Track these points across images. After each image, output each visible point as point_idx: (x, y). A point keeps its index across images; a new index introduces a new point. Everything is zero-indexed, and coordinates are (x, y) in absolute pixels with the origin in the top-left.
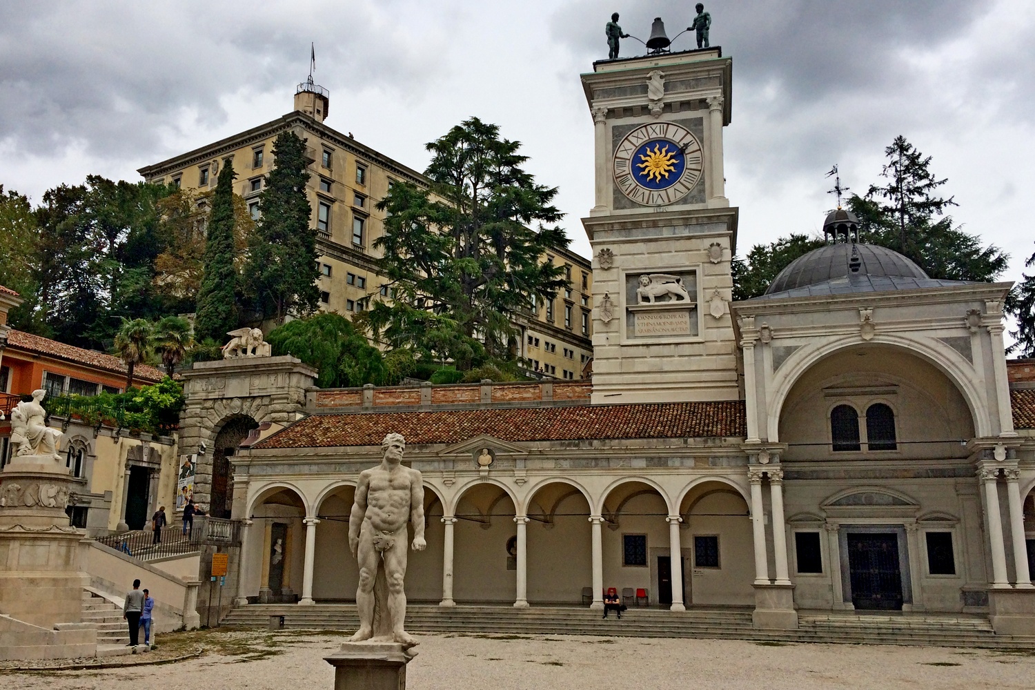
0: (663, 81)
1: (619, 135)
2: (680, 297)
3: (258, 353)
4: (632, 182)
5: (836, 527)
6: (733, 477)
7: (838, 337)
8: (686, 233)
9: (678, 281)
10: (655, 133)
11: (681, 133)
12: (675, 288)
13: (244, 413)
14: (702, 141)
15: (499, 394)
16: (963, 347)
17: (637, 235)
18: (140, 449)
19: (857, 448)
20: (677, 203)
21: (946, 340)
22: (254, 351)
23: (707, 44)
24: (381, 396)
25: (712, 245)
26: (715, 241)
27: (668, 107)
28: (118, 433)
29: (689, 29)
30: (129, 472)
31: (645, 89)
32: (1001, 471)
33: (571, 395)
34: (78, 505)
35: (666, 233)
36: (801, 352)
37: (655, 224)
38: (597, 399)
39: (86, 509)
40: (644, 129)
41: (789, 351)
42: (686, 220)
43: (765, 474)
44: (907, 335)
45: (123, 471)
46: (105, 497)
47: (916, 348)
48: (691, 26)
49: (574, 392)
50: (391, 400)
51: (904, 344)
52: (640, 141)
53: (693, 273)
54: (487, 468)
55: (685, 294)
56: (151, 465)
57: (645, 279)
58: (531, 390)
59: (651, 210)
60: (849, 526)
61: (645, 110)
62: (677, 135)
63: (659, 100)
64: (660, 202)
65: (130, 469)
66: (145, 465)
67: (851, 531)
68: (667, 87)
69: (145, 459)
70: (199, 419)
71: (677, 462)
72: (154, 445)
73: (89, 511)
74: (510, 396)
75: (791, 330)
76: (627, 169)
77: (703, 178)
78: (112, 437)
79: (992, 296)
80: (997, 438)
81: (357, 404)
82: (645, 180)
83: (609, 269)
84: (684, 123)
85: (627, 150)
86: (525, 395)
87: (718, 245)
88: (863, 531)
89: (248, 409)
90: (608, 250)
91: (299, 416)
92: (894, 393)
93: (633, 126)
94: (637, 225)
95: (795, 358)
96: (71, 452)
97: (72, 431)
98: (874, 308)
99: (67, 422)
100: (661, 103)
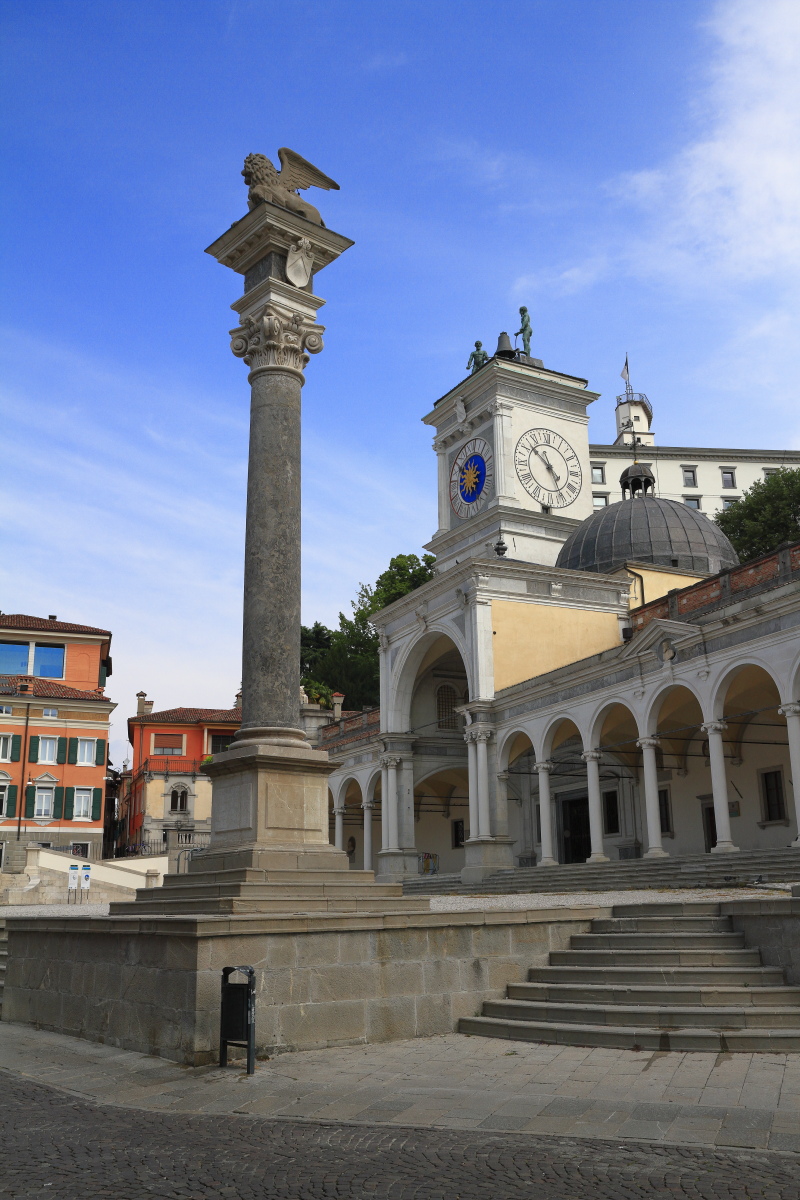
0: (463, 404)
1: (452, 461)
4: (460, 500)
8: (479, 537)
10: (469, 452)
11: (483, 444)
16: (462, 624)
17: (456, 548)
27: (472, 425)
31: (456, 416)
35: (470, 541)
40: (464, 450)
44: (440, 621)
51: (440, 630)
52: (462, 462)
62: (480, 448)
68: (467, 408)
71: (366, 758)
75: (397, 633)
76: (457, 489)
80: (466, 705)
82: (465, 495)
84: (484, 434)
85: (457, 473)
93: (458, 450)
95: (398, 659)
96: (174, 795)
97: (173, 781)
98: (426, 602)
99: (167, 776)
100: (466, 425)
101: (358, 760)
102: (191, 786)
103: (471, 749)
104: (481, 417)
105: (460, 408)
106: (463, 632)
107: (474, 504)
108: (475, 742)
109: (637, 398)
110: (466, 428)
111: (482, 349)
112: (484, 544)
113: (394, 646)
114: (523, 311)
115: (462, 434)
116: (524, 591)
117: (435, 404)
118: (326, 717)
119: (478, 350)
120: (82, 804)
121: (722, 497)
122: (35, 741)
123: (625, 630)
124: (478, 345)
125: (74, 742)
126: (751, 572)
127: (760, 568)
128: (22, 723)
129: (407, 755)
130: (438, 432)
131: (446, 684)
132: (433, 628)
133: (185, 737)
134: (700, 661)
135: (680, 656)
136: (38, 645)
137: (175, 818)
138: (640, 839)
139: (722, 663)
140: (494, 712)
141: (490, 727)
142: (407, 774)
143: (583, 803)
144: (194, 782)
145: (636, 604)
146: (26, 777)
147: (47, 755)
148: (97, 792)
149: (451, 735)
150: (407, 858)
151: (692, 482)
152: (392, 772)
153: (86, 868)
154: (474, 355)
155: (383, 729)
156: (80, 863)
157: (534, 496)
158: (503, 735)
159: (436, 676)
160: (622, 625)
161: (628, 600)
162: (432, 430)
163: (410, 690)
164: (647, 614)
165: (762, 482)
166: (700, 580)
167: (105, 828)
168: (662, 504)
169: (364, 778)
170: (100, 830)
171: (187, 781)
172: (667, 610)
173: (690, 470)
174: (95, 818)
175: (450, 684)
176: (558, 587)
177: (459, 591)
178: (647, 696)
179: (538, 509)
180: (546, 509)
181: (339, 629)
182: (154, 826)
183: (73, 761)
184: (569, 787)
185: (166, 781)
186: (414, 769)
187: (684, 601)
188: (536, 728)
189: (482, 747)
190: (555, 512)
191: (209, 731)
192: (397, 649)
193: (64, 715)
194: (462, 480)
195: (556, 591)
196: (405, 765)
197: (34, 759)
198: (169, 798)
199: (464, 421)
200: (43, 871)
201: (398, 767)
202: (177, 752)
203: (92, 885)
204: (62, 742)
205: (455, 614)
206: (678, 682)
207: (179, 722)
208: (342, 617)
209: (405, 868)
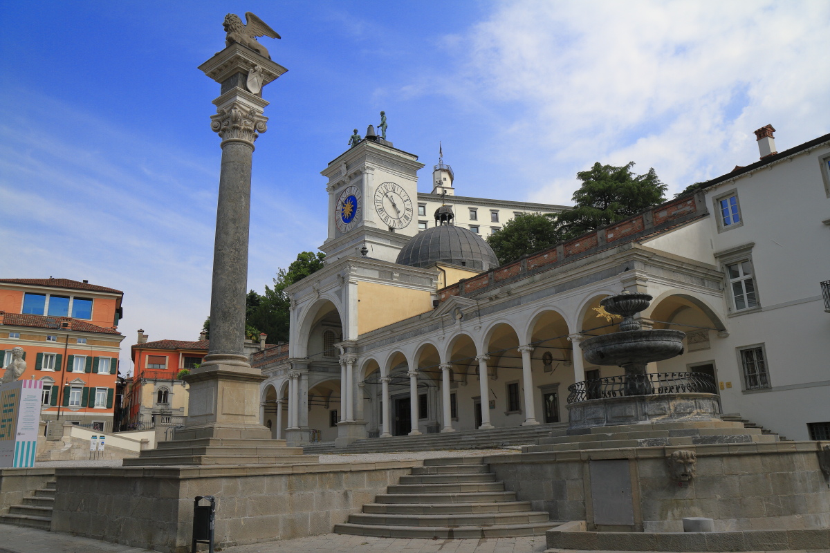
1: (338, 198)
4: (341, 221)
7: (311, 300)
10: (348, 193)
11: (355, 189)
14: (362, 191)
17: (338, 250)
27: (350, 178)
28: (182, 384)
31: (341, 172)
36: (303, 310)
39: (171, 415)
40: (344, 193)
43: (290, 375)
46: (180, 410)
47: (330, 299)
52: (344, 200)
62: (354, 192)
68: (347, 168)
71: (279, 373)
76: (340, 215)
77: (361, 212)
80: (340, 343)
82: (344, 219)
84: (357, 184)
85: (340, 205)
93: (341, 192)
94: (337, 245)
95: (301, 313)
96: (160, 393)
97: (159, 385)
98: (319, 281)
99: (155, 381)
100: (347, 177)
101: (275, 374)
102: (171, 388)
103: (343, 369)
104: (355, 174)
105: (344, 168)
106: (341, 300)
107: (350, 224)
108: (345, 365)
109: (445, 168)
110: (347, 179)
111: (358, 134)
112: (354, 249)
113: (299, 306)
114: (382, 114)
115: (344, 183)
116: (377, 277)
117: (329, 164)
118: (256, 348)
119: (355, 134)
120: (100, 399)
121: (491, 227)
122: (71, 358)
123: (434, 302)
124: (356, 132)
125: (97, 360)
126: (506, 271)
127: (511, 268)
128: (63, 347)
129: (304, 371)
130: (330, 180)
131: (330, 330)
132: (322, 297)
133: (167, 358)
134: (476, 321)
135: (465, 318)
136: (75, 298)
137: (160, 407)
138: (439, 422)
139: (488, 322)
140: (357, 347)
141: (355, 355)
142: (304, 383)
143: (407, 401)
144: (172, 385)
145: (441, 287)
146: (65, 380)
147: (79, 368)
148: (110, 391)
149: (332, 360)
150: (302, 433)
151: (474, 217)
152: (295, 381)
153: (102, 437)
154: (353, 137)
155: (291, 356)
156: (98, 435)
157: (385, 221)
158: (362, 361)
159: (323, 325)
160: (433, 298)
161: (437, 284)
162: (327, 180)
163: (308, 333)
164: (447, 292)
165: (513, 220)
166: (477, 274)
167: (115, 413)
168: (457, 230)
169: (278, 384)
170: (112, 414)
171: (168, 385)
172: (458, 290)
173: (474, 211)
174: (109, 407)
175: (332, 330)
176: (397, 275)
177: (339, 275)
178: (446, 340)
179: (387, 229)
180: (391, 229)
181: (265, 295)
182: (147, 412)
183: (96, 371)
184: (399, 392)
185: (155, 384)
186: (309, 380)
187: (468, 286)
188: (382, 357)
189: (350, 367)
190: (397, 231)
191: (183, 354)
192: (301, 308)
193: (91, 342)
194: (343, 210)
195: (396, 277)
196: (303, 377)
197: (70, 369)
198: (157, 395)
199: (345, 176)
200: (74, 440)
201: (299, 378)
202: (162, 367)
203: (105, 448)
204: (89, 359)
205: (336, 289)
206: (463, 332)
207: (165, 348)
208: (267, 288)
209: (302, 438)
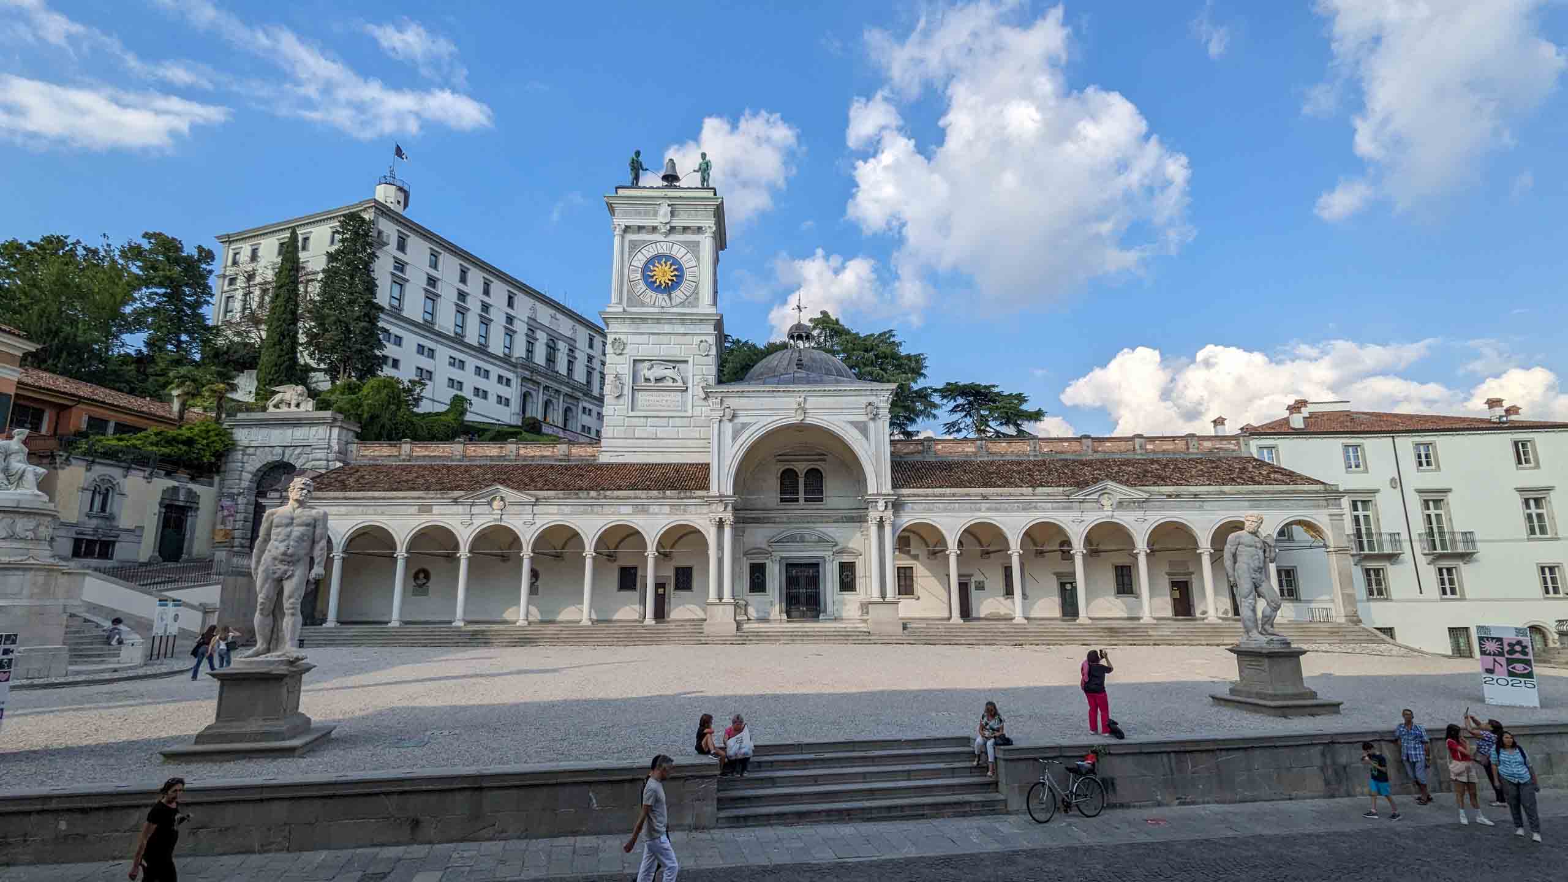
0: (670, 208)
1: (634, 248)
2: (674, 380)
3: (302, 408)
4: (642, 286)
5: (778, 559)
6: (700, 522)
7: (778, 418)
8: (682, 330)
9: (674, 368)
10: (663, 249)
11: (683, 251)
12: (669, 373)
13: (285, 460)
14: (698, 259)
15: (522, 452)
16: (863, 429)
17: (644, 328)
18: (175, 489)
19: (797, 500)
20: (676, 306)
21: (852, 423)
22: (298, 405)
23: (708, 185)
24: (418, 449)
25: (701, 341)
26: (703, 338)
27: (672, 229)
28: (151, 474)
29: (695, 171)
30: (163, 510)
31: (656, 214)
32: (881, 518)
33: (584, 454)
34: (104, 539)
35: (667, 328)
36: (753, 427)
37: (658, 321)
38: (604, 459)
39: (114, 543)
40: (654, 245)
41: (744, 426)
42: (683, 319)
43: (721, 519)
44: (825, 418)
45: (156, 508)
46: (137, 532)
47: (832, 428)
48: (696, 169)
49: (586, 452)
50: (427, 453)
51: (824, 424)
52: (651, 254)
53: (686, 362)
54: (500, 512)
55: (678, 378)
56: (188, 504)
57: (647, 364)
58: (551, 449)
59: (656, 310)
60: (787, 558)
61: (654, 229)
62: (678, 252)
63: (666, 223)
64: (664, 304)
65: (165, 507)
66: (181, 504)
67: (789, 561)
68: (672, 214)
69: (182, 498)
70: (240, 464)
71: (654, 509)
72: (191, 486)
73: (117, 544)
74: (533, 454)
75: (746, 410)
76: (639, 275)
77: (697, 287)
78: (144, 477)
79: (883, 393)
80: (881, 495)
81: (396, 456)
82: (652, 285)
83: (620, 354)
84: (686, 244)
85: (640, 260)
86: (545, 454)
87: (706, 341)
88: (795, 561)
89: (290, 457)
90: (620, 339)
91: (339, 464)
92: (824, 460)
93: (644, 242)
94: (644, 320)
95: (746, 433)
96: (95, 490)
97: (99, 470)
98: (806, 398)
102: (122, 481)
103: (875, 529)
104: (685, 229)
105: (664, 210)
106: (866, 436)
110: (667, 228)
113: (739, 420)
134: (1140, 513)
137: (94, 522)
139: (1156, 517)
144: (125, 477)
152: (729, 530)
169: (652, 526)
171: (116, 473)
178: (1084, 523)
188: (951, 524)
189: (889, 528)
194: (651, 270)
198: (87, 494)
205: (850, 418)
206: (1115, 520)
